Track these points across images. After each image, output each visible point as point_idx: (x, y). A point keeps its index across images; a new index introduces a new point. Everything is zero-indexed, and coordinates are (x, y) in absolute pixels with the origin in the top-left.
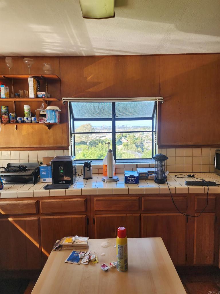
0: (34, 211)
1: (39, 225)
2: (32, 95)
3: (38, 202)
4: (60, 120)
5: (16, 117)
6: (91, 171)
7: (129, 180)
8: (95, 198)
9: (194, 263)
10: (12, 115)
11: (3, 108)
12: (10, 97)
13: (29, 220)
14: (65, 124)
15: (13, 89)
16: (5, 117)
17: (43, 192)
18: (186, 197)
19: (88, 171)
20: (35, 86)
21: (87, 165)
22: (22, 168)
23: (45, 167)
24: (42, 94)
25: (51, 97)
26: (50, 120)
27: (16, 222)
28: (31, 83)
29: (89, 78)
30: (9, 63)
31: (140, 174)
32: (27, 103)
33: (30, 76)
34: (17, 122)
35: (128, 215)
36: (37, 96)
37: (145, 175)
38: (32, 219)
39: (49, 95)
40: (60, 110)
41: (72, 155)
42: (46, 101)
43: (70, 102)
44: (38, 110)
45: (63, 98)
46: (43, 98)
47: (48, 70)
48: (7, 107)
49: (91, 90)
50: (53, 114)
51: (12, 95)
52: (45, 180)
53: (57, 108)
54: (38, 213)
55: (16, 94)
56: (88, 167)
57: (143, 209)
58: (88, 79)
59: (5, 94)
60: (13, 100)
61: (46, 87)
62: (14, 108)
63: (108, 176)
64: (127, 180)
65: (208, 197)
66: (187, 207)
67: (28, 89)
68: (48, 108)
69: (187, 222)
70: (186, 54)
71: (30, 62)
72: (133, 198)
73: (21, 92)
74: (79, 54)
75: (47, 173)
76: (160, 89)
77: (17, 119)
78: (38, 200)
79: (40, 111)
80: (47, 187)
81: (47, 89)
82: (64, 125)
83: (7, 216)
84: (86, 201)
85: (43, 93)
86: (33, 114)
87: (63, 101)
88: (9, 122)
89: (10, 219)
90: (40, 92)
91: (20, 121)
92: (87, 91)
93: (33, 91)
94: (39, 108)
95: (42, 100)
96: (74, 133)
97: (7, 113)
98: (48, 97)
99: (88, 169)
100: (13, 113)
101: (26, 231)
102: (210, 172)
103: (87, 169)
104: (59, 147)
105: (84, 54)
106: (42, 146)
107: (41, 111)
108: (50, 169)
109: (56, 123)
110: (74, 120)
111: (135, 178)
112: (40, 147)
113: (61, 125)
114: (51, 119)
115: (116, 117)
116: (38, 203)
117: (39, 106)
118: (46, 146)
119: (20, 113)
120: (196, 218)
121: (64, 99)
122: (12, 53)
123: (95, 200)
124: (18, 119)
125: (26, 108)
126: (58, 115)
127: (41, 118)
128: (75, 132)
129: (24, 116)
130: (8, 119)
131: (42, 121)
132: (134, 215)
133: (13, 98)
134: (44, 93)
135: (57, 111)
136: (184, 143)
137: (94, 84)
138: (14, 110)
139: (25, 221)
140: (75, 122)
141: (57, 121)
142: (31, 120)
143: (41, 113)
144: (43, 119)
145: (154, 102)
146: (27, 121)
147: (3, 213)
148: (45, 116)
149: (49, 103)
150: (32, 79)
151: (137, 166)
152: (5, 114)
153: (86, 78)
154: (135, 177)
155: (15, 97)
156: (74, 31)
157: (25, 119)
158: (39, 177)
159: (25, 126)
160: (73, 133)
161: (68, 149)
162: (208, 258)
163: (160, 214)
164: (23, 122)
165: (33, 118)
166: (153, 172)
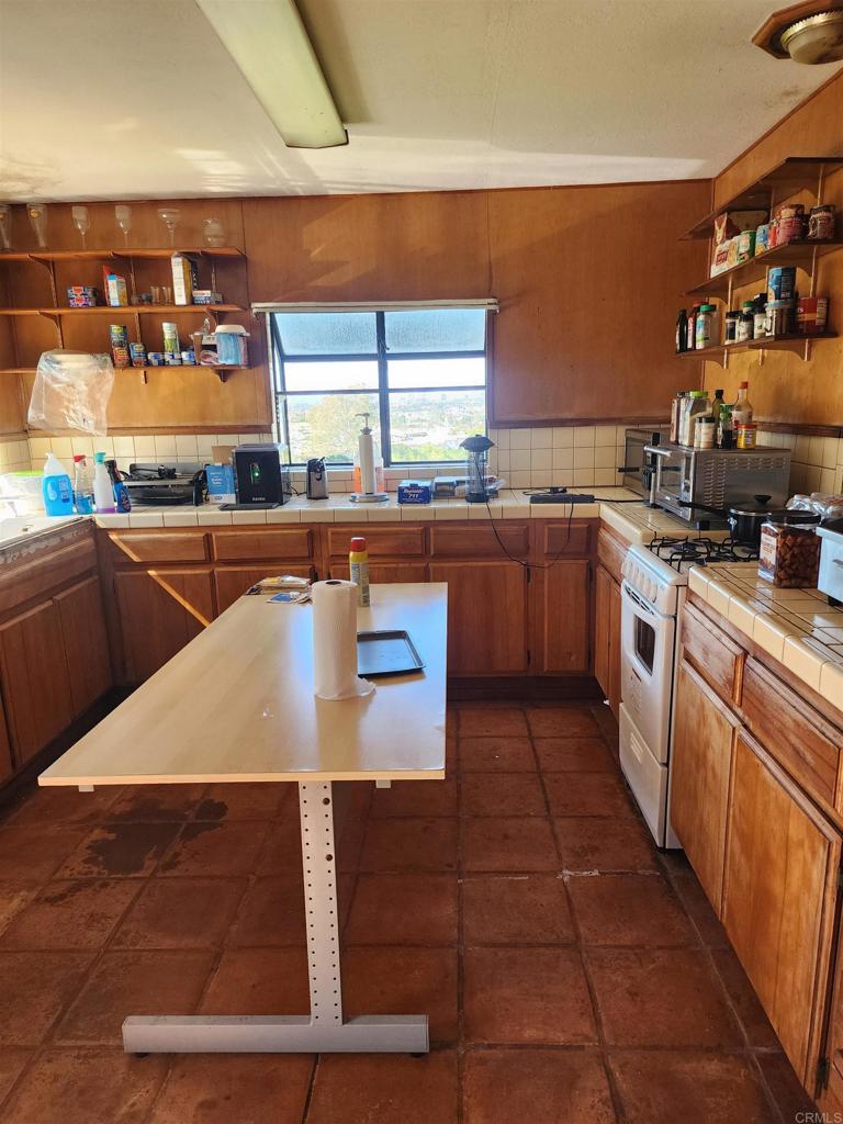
0: (200, 555)
1: (213, 584)
2: (181, 299)
3: (208, 535)
4: (249, 358)
5: (146, 352)
6: (324, 481)
7: (407, 496)
8: (330, 530)
9: (545, 669)
10: (137, 348)
11: (115, 330)
12: (130, 304)
13: (191, 575)
14: (261, 368)
15: (133, 282)
16: (120, 353)
17: (218, 516)
18: (526, 525)
19: (318, 480)
20: (188, 277)
21: (315, 467)
22: (167, 473)
23: (218, 467)
24: (204, 295)
25: (224, 302)
26: (226, 359)
27: (164, 578)
28: (178, 269)
29: (316, 252)
30: (124, 221)
31: (437, 484)
32: (169, 318)
33: (176, 253)
34: (148, 363)
35: (401, 565)
36: (192, 301)
37: (447, 488)
38: (198, 572)
39: (219, 298)
40: (248, 335)
41: (279, 440)
42: (213, 313)
43: (272, 315)
44: (197, 334)
45: (254, 305)
46: (206, 304)
47: (215, 236)
48: (125, 327)
49: (320, 282)
50: (231, 342)
51: (135, 299)
52: (220, 498)
53: (240, 329)
54: (208, 560)
55: (144, 297)
56: (316, 471)
57: (432, 553)
58: (313, 254)
59: (119, 296)
60: (135, 310)
61: (213, 276)
62: (138, 331)
63: (364, 491)
64: (403, 497)
65: (572, 526)
66: (528, 548)
67: (171, 284)
68: (220, 328)
69: (528, 581)
70: (555, 188)
71: (172, 216)
72: (411, 529)
73: (155, 291)
74: (288, 193)
75: (224, 482)
76: (491, 277)
77: (147, 357)
78: (208, 532)
79: (202, 336)
80: (225, 507)
81: (213, 282)
82: (259, 370)
83: (146, 565)
84: (311, 535)
85: (207, 293)
86: (184, 345)
87: (254, 311)
88: (130, 363)
89: (152, 573)
90: (199, 289)
91: (155, 362)
92: (312, 284)
93: (183, 287)
94: (197, 329)
95: (204, 309)
96: (284, 392)
97: (125, 343)
98: (218, 303)
99: (318, 476)
100: (136, 342)
101: (184, 598)
102: (615, 486)
103: (315, 476)
104: (249, 427)
105: (301, 193)
106: (209, 423)
107: (205, 338)
108: (229, 472)
109: (238, 365)
110: (284, 358)
111: (420, 491)
112: (203, 427)
113: (252, 371)
114: (228, 355)
115: (387, 352)
116: (208, 538)
117: (198, 326)
118: (217, 424)
119: (154, 343)
120: (546, 571)
121: (257, 306)
122: (127, 195)
123: (329, 534)
124: (150, 356)
125: (168, 330)
126: (242, 346)
127: (205, 352)
128: (288, 390)
129: (163, 351)
130: (127, 357)
131: (207, 360)
132: (413, 565)
133: (137, 305)
134: (209, 292)
135: (241, 336)
136: (553, 416)
137: (328, 267)
138: (139, 335)
139: (183, 575)
140: (286, 365)
141: (242, 360)
142: (181, 359)
143: (205, 342)
144: (209, 356)
145: (484, 311)
146: (171, 362)
147: (135, 558)
148: (213, 348)
149: (220, 318)
150: (180, 260)
151: (439, 473)
152: (121, 345)
153: (309, 252)
154: (419, 488)
155: (141, 303)
156: (272, 157)
157: (167, 357)
158: (204, 492)
159: (165, 374)
160: (281, 393)
161: (271, 433)
162: (573, 658)
163: (469, 564)
164: (163, 363)
165: (184, 355)
166: (463, 482)
